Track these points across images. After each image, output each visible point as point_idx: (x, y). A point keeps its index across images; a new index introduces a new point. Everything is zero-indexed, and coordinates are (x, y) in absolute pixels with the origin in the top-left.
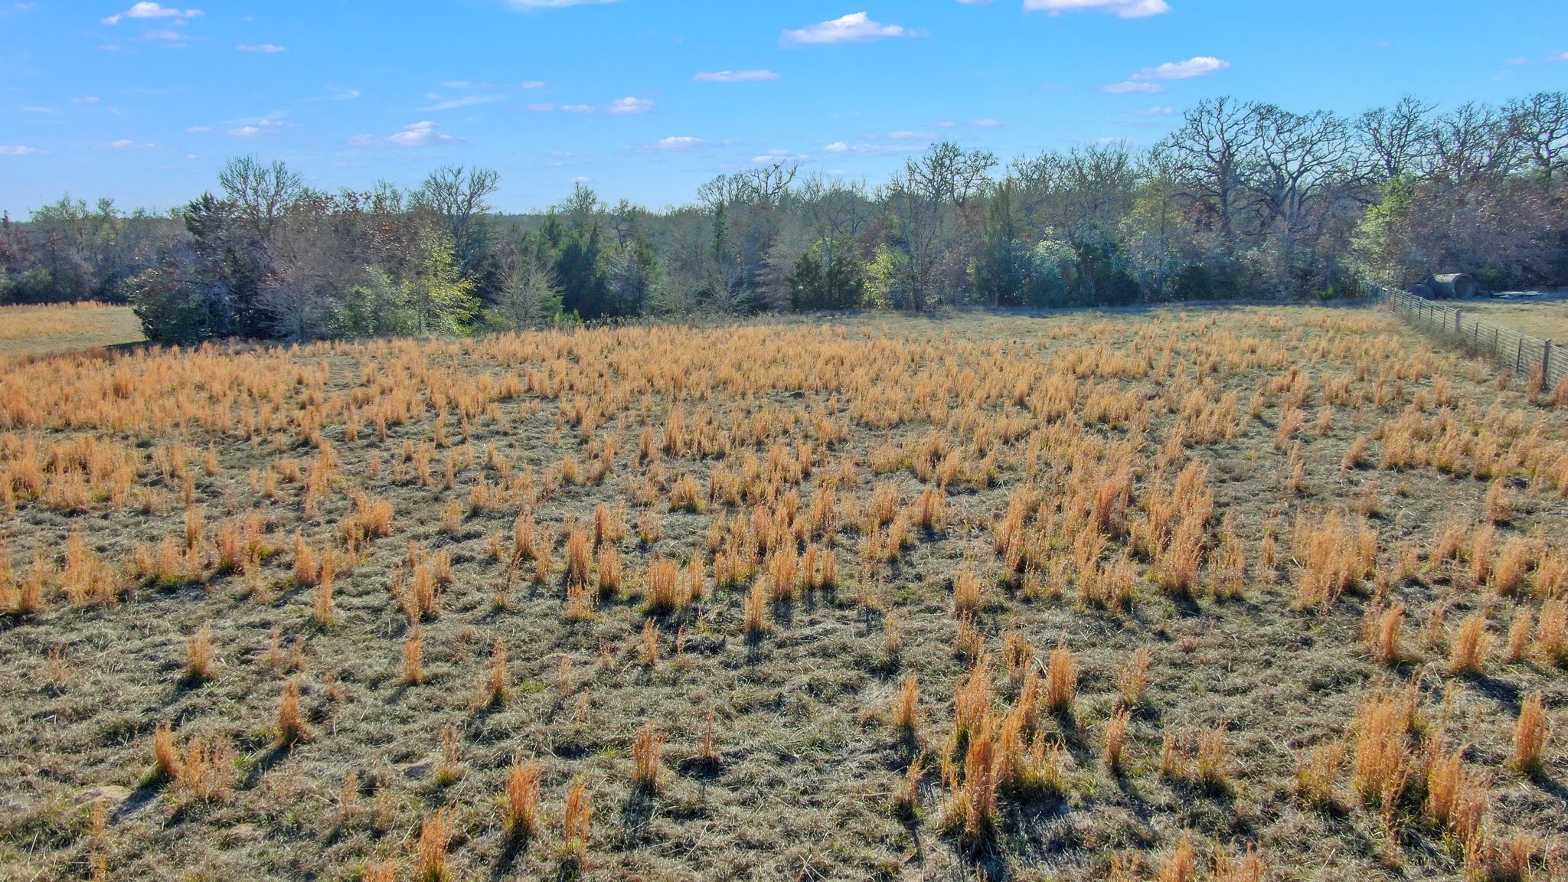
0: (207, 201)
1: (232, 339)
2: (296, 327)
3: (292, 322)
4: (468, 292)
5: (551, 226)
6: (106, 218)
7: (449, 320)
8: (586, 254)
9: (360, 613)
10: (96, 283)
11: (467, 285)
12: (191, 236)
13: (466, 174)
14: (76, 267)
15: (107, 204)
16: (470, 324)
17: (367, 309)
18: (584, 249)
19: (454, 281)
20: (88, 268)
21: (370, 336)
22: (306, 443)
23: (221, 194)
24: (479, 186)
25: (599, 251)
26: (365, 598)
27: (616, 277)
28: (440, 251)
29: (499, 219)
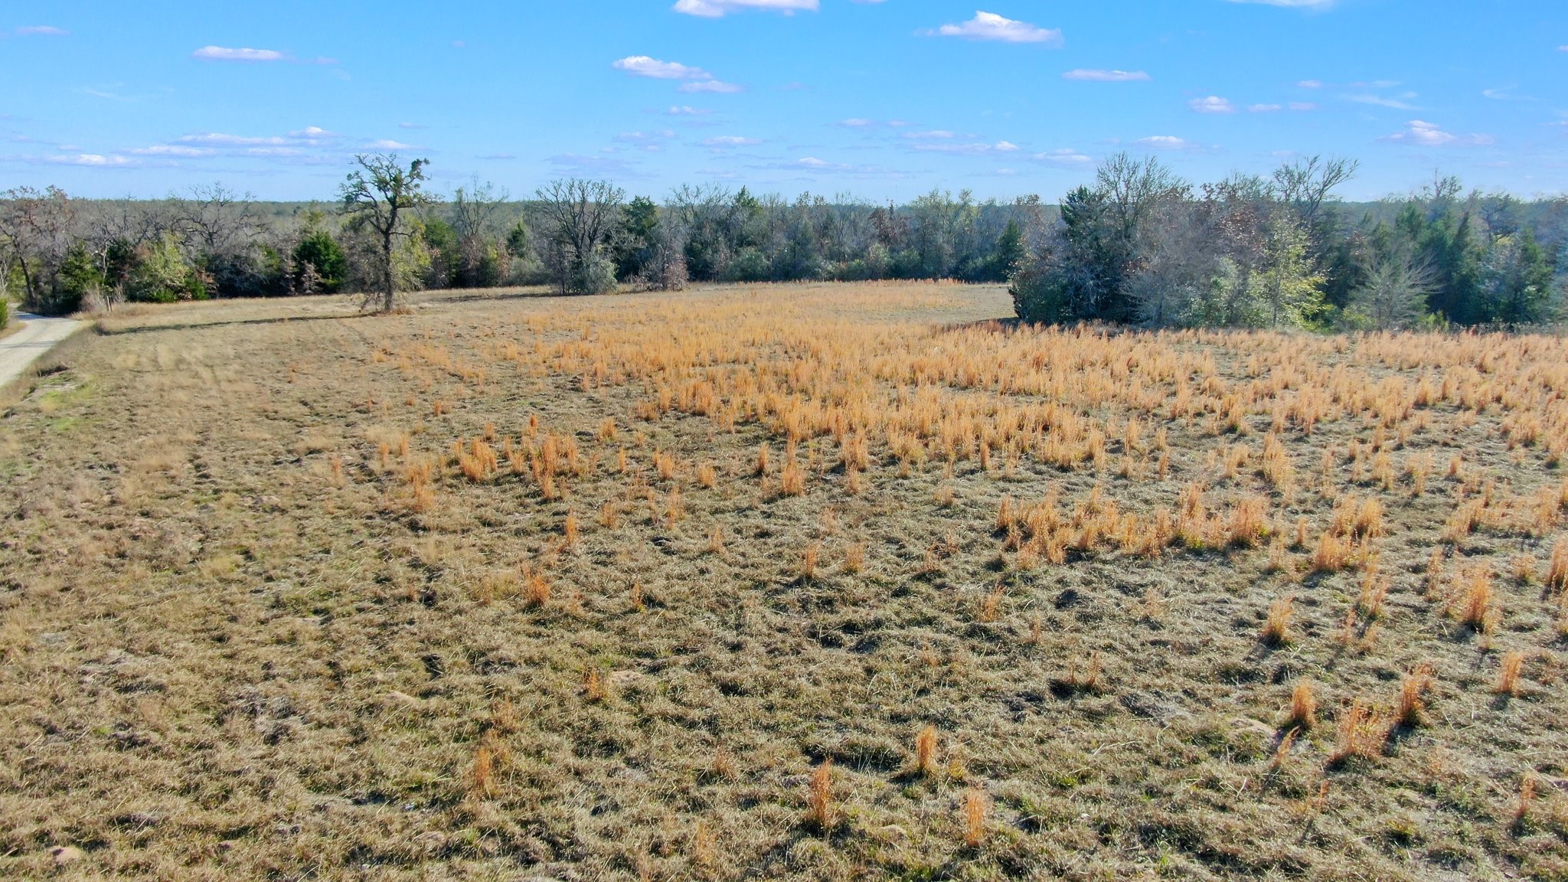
0: (1082, 192)
1: (1096, 321)
2: (1153, 314)
3: (1150, 307)
4: (1318, 286)
5: (1410, 218)
6: (964, 206)
7: (1294, 314)
8: (1451, 248)
9: (1403, 609)
10: (952, 263)
11: (1319, 278)
12: (1066, 226)
13: (1323, 162)
14: (939, 249)
15: (966, 194)
16: (1313, 320)
17: (1221, 301)
18: (1450, 242)
19: (1305, 275)
20: (948, 249)
21: (1219, 325)
22: (1232, 429)
23: (1093, 186)
24: (1335, 174)
25: (1467, 245)
26: (1398, 595)
27: (1492, 276)
28: (1295, 242)
29: (1351, 210)
